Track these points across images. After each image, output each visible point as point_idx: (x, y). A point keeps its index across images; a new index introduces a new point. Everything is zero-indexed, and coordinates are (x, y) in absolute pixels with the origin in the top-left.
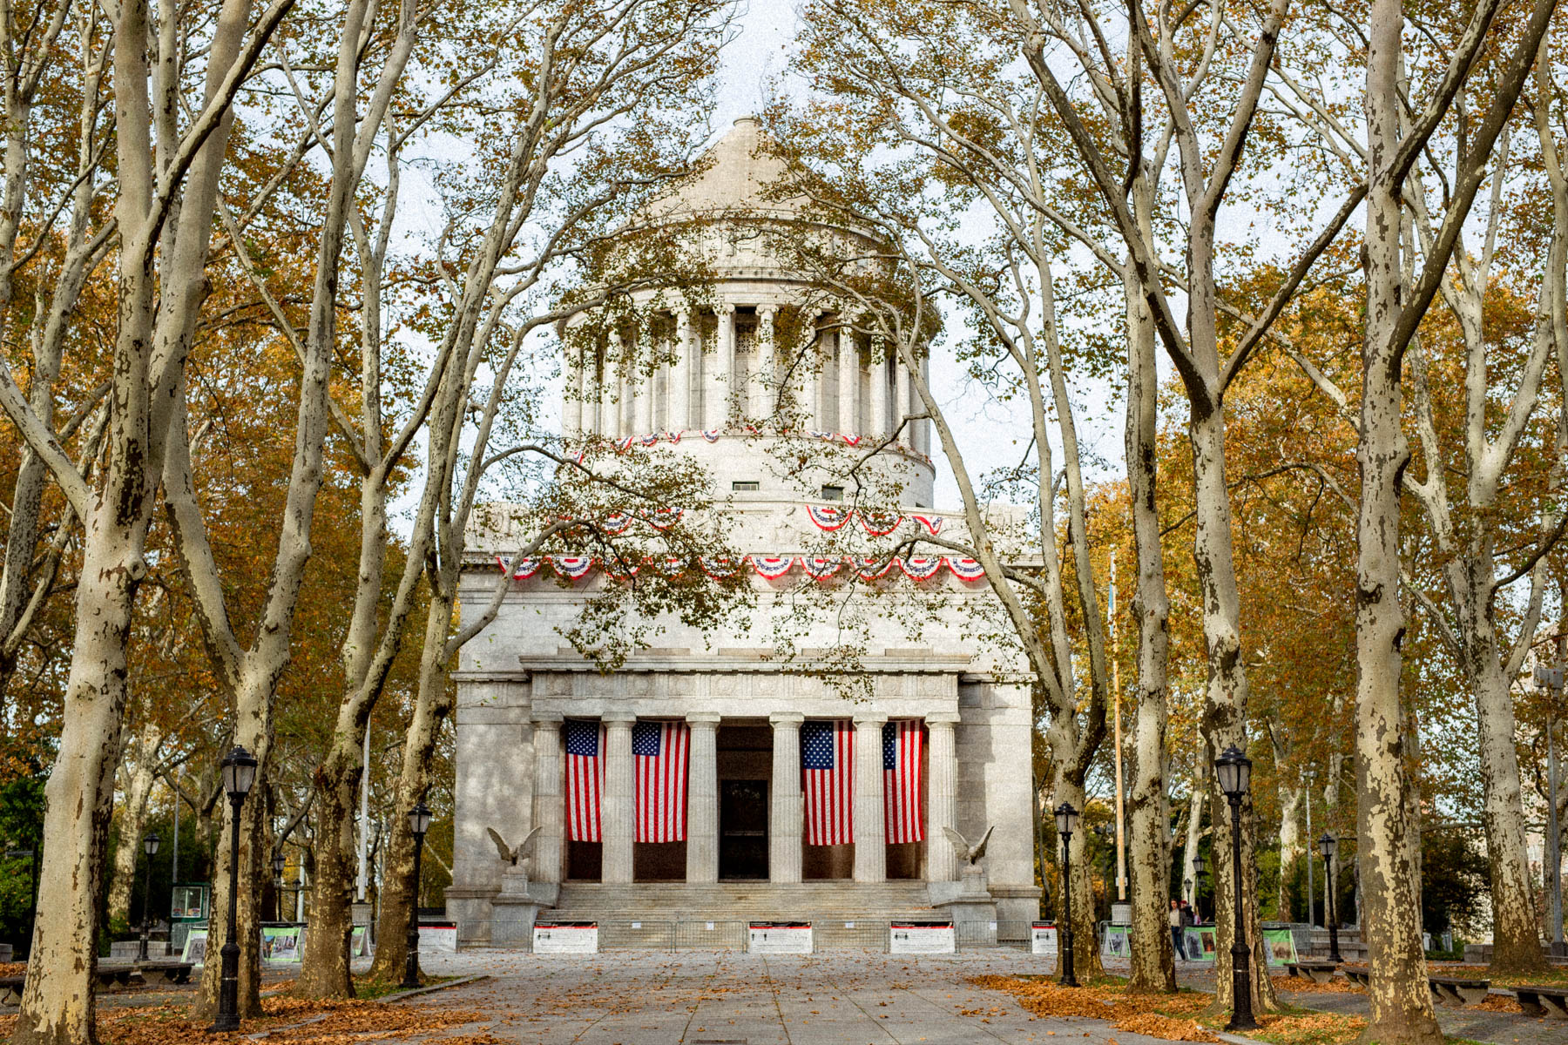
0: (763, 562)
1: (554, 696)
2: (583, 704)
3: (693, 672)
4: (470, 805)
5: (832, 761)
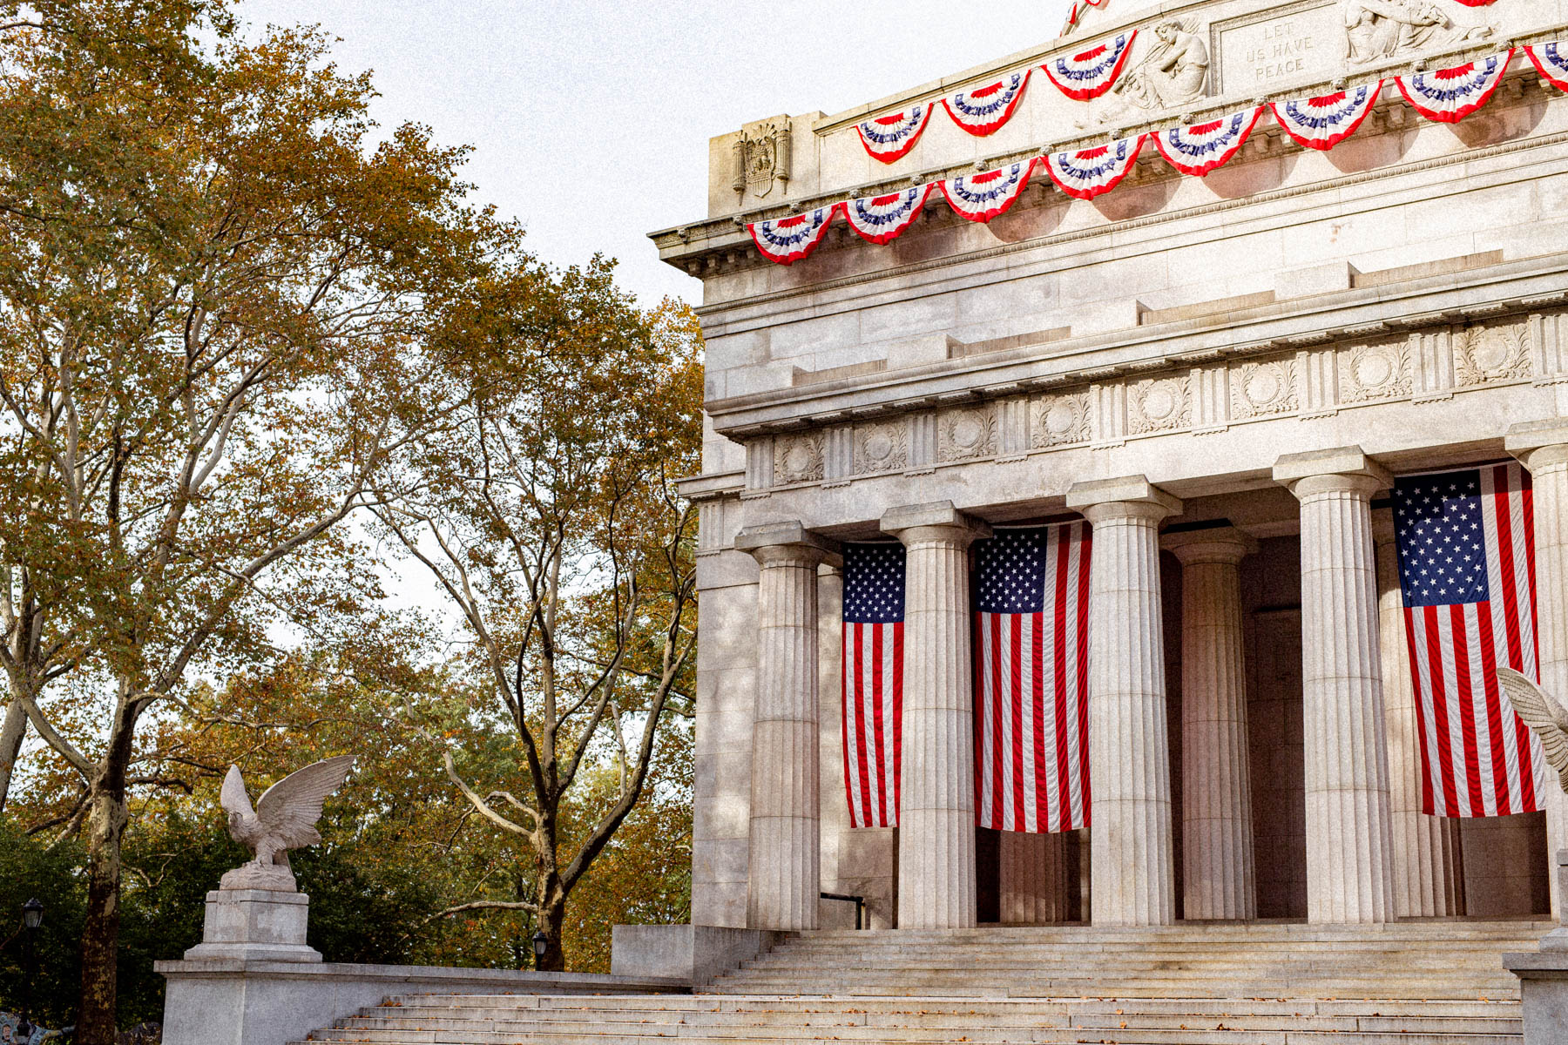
0: (1304, 108)
1: (792, 485)
2: (843, 496)
3: (1075, 384)
4: (729, 757)
5: (1482, 578)
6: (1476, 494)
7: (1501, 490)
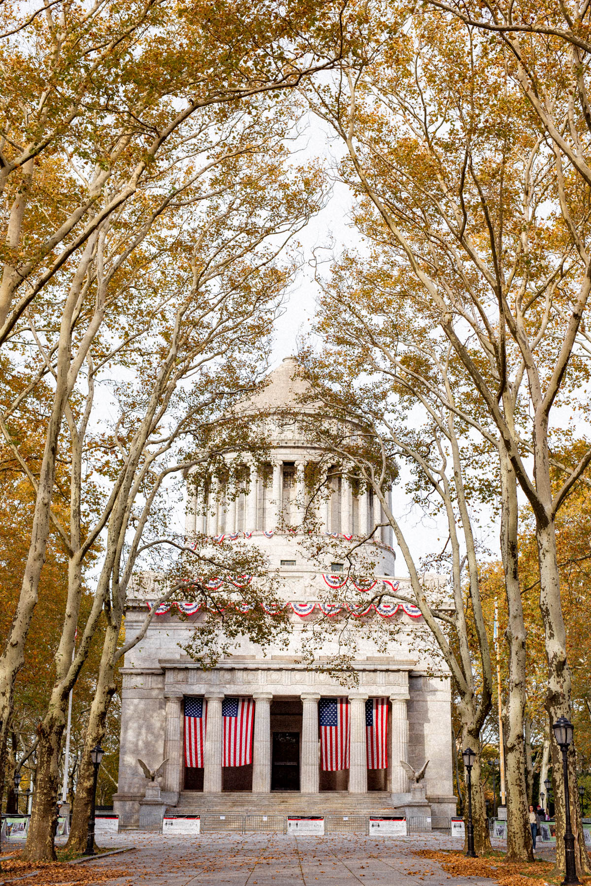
0: (298, 606)
1: (178, 683)
2: (194, 687)
3: (257, 669)
4: (129, 745)
5: (336, 721)
6: (336, 703)
7: (341, 703)
